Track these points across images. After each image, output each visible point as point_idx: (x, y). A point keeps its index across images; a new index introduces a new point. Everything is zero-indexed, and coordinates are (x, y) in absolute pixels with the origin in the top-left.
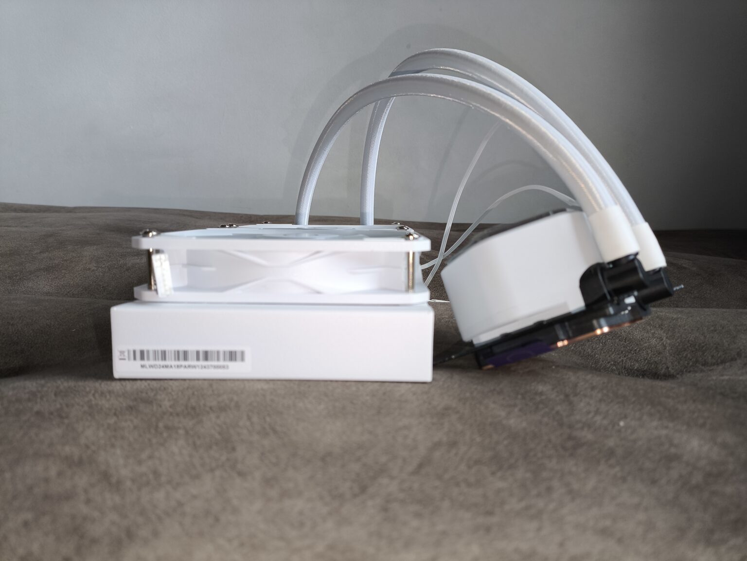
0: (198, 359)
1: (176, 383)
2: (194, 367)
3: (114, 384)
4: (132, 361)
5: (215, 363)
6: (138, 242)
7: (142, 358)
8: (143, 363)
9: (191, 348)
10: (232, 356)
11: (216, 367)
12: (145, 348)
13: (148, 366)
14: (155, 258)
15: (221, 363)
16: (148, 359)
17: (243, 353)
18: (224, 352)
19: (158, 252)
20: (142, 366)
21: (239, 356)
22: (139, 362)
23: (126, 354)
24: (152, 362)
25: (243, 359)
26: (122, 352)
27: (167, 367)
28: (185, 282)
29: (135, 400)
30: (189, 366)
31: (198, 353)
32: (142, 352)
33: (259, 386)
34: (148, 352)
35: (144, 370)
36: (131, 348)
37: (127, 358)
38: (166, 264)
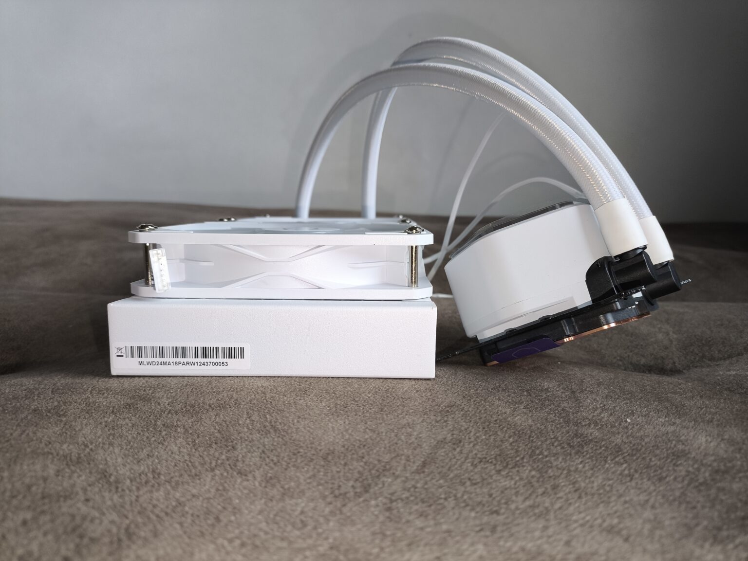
0: (197, 356)
1: (175, 380)
2: (193, 364)
3: (111, 381)
4: (130, 358)
5: (215, 360)
6: (134, 236)
7: (140, 356)
8: (141, 360)
9: (190, 344)
10: (231, 353)
11: (214, 364)
12: (143, 345)
13: (145, 363)
14: (152, 253)
15: (221, 360)
16: (146, 356)
17: (242, 350)
18: (223, 348)
19: (155, 246)
20: (140, 363)
21: (238, 353)
22: (137, 359)
23: (123, 350)
24: (150, 360)
25: (242, 356)
26: (119, 349)
27: (165, 363)
28: (183, 278)
29: (133, 397)
30: (188, 363)
31: (196, 349)
32: (140, 348)
33: (259, 383)
34: (146, 348)
35: (142, 366)
36: (129, 345)
37: (125, 356)
38: (164, 260)
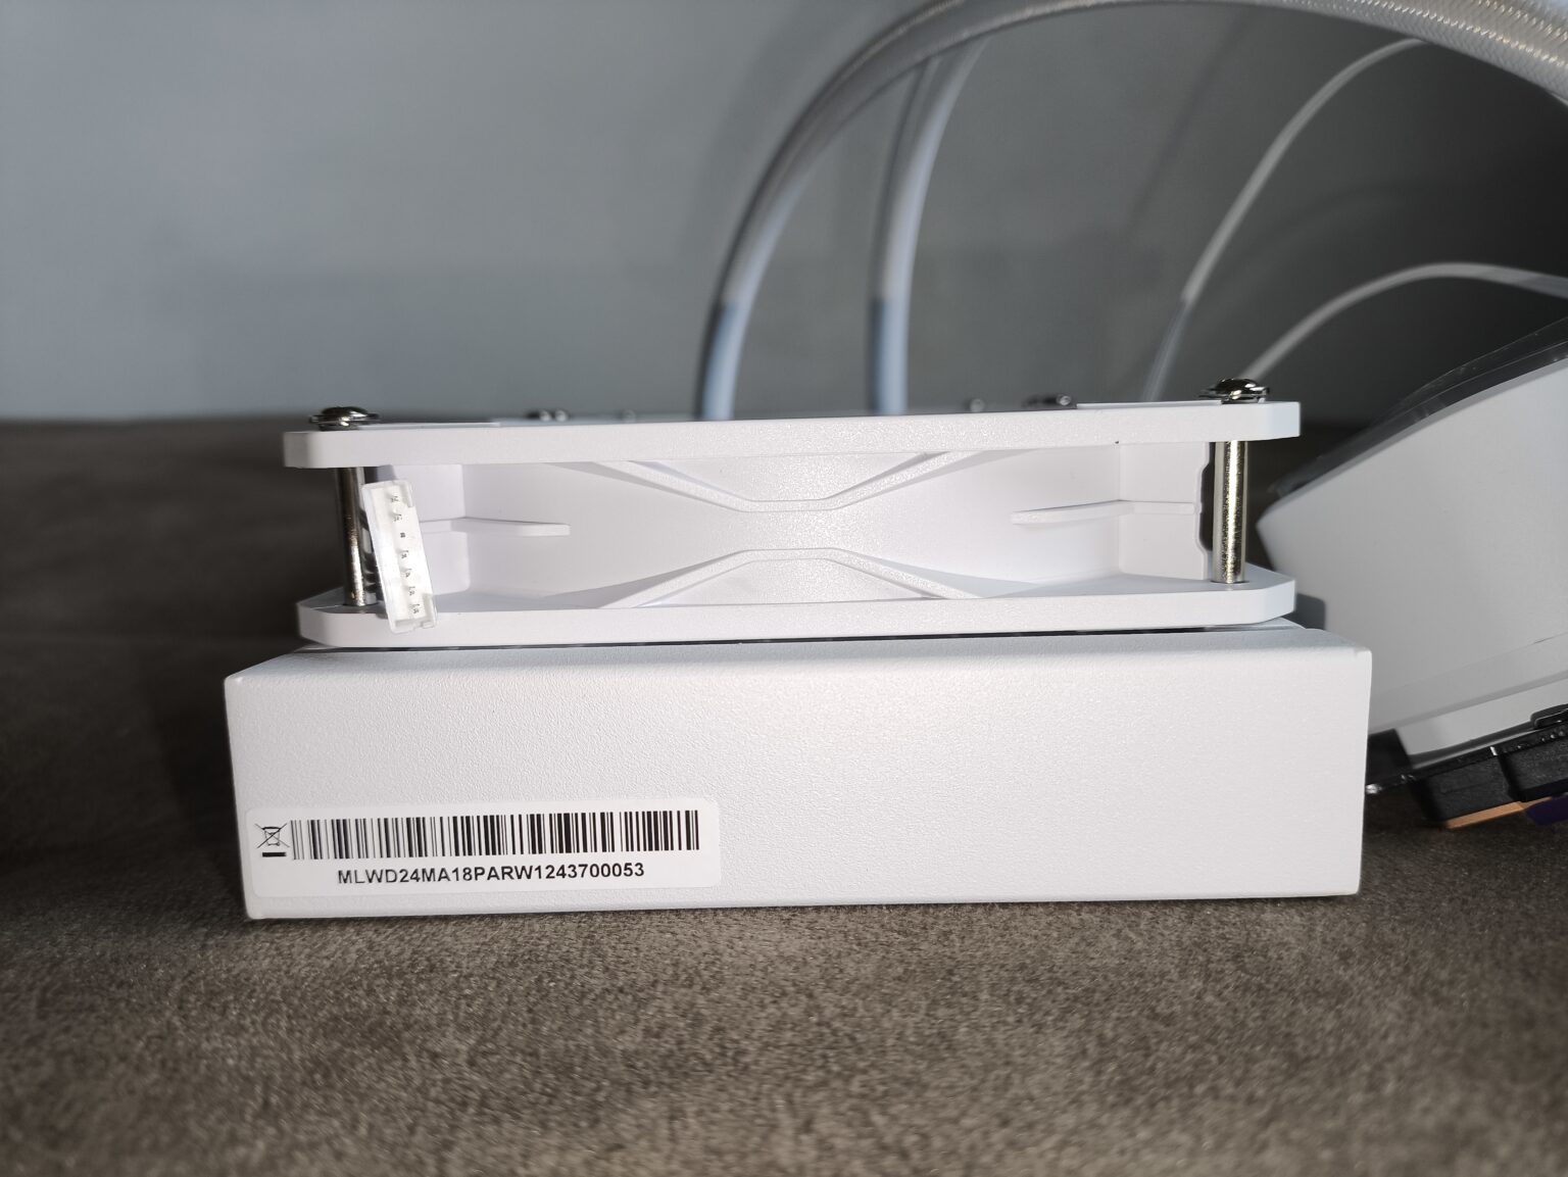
0: (537, 847)
1: (467, 939)
2: (525, 873)
3: (250, 943)
4: (308, 861)
5: (599, 858)
6: (304, 450)
7: (342, 851)
8: (345, 865)
9: (512, 806)
10: (655, 831)
11: (599, 871)
12: (350, 814)
13: (362, 877)
14: (372, 497)
15: (620, 856)
16: (363, 853)
17: (691, 818)
18: (628, 816)
19: (371, 475)
20: (345, 877)
21: (678, 831)
22: (331, 865)
23: (285, 835)
24: (378, 863)
25: (692, 843)
26: (272, 831)
27: (428, 875)
28: (462, 580)
30: (507, 872)
31: (535, 821)
32: (340, 827)
33: (766, 940)
34: (361, 824)
35: (350, 887)
36: (304, 816)
37: (289, 852)
38: (410, 518)
